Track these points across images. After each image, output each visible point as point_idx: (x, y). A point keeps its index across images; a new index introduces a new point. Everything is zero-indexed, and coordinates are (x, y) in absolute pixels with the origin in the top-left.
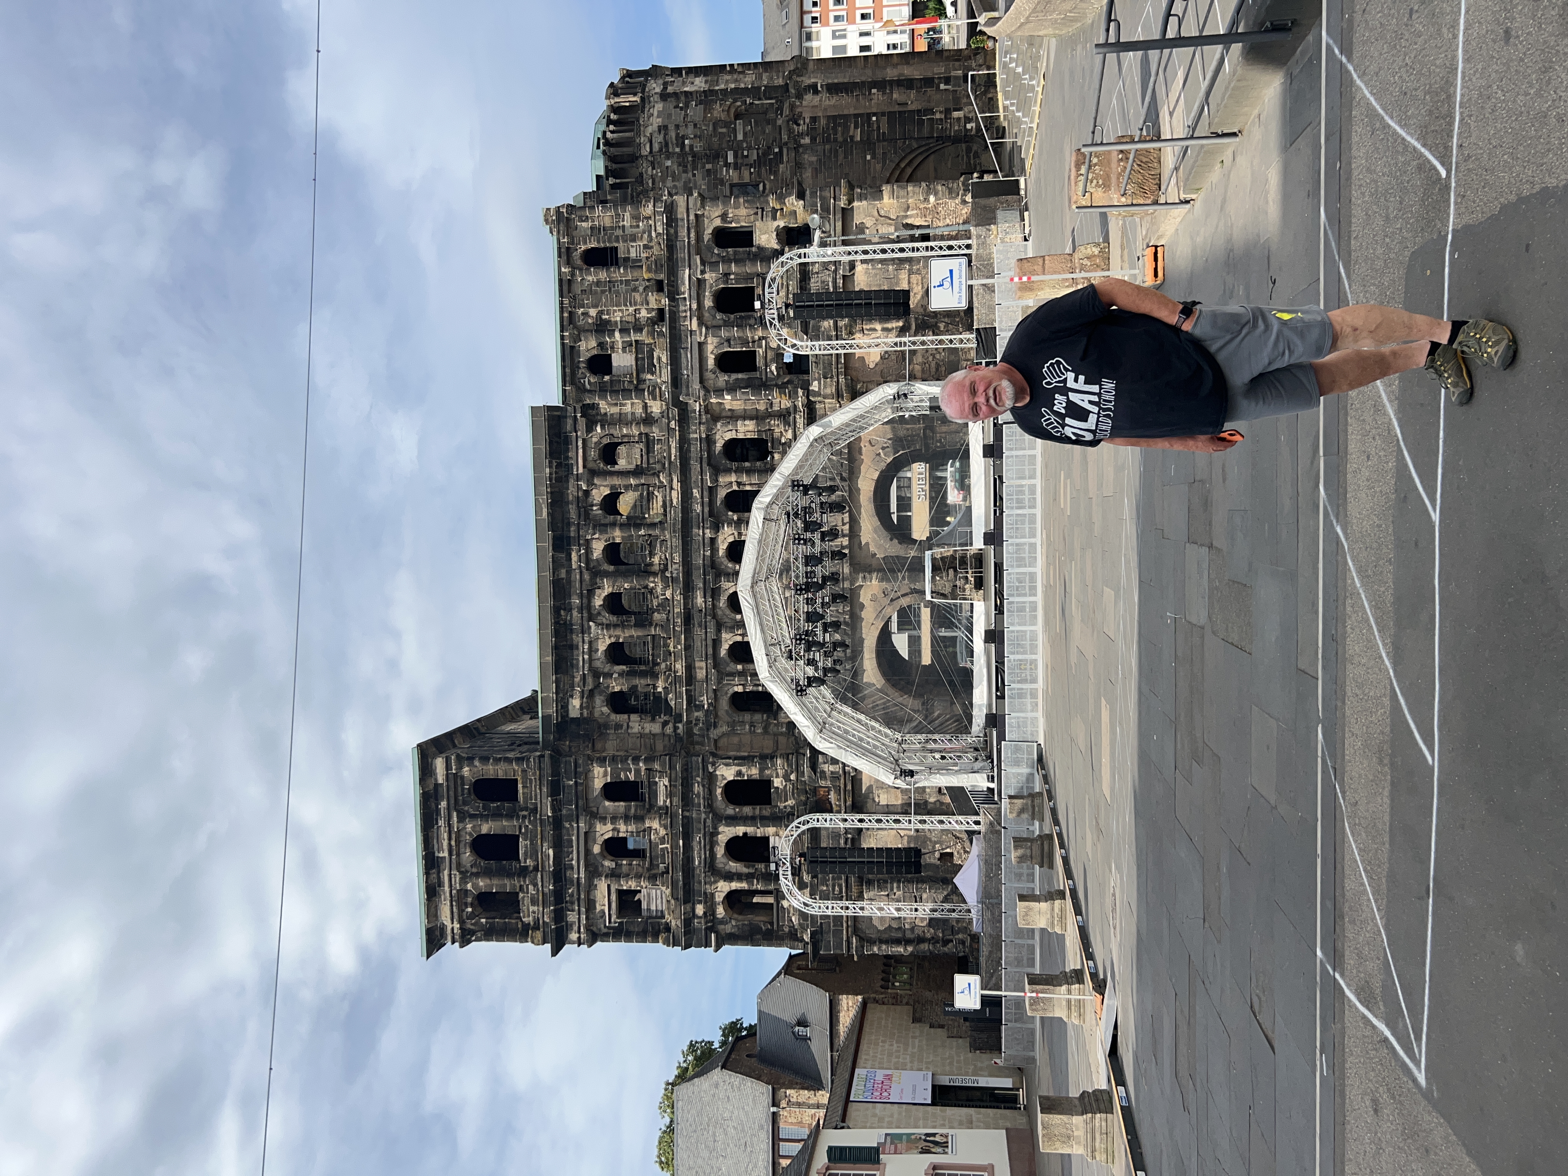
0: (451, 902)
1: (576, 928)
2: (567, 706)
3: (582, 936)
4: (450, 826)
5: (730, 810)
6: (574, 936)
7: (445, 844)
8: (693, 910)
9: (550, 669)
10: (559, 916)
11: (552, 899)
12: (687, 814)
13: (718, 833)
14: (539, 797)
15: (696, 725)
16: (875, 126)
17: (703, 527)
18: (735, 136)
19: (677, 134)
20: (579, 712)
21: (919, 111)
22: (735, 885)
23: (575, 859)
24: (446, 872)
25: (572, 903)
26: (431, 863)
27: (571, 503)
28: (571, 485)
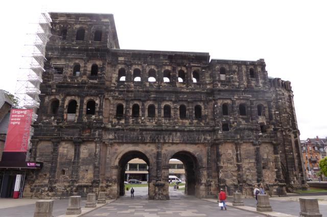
0: (65, 21)
1: (52, 54)
2: (122, 57)
3: (49, 56)
4: (88, 22)
5: (85, 101)
6: (49, 53)
7: (83, 20)
8: (54, 89)
10: (57, 49)
11: (63, 47)
13: (78, 98)
14: (95, 46)
15: (114, 93)
16: (290, 154)
17: (175, 98)
18: (283, 114)
19: (282, 98)
20: (120, 60)
21: (295, 167)
22: (61, 102)
23: (75, 55)
24: (74, 20)
25: (60, 53)
26: (77, 16)
27: (182, 61)
28: (187, 62)
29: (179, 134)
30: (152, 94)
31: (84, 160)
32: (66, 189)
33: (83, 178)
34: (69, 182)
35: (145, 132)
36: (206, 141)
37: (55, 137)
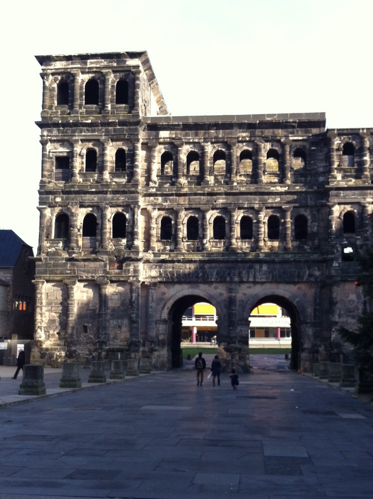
0: (64, 69)
1: (50, 134)
2: (165, 130)
3: (45, 138)
5: (109, 216)
6: (45, 133)
7: (94, 65)
8: (59, 196)
9: (185, 122)
10: (56, 125)
11: (65, 121)
12: (109, 193)
13: (98, 210)
14: (118, 115)
15: (155, 199)
17: (260, 203)
20: (162, 136)
23: (86, 134)
24: (79, 66)
25: (63, 132)
26: (84, 58)
27: (274, 133)
28: (283, 133)
29: (265, 267)
30: (219, 199)
31: (114, 310)
32: (91, 354)
33: (115, 338)
34: (95, 344)
36: (312, 279)
37: (68, 275)
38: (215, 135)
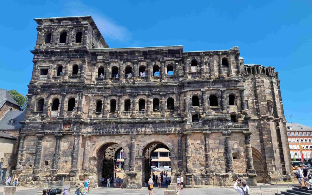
0: (49, 26)
1: (38, 57)
2: (100, 56)
3: (36, 59)
4: (69, 25)
5: (66, 100)
6: (36, 57)
7: (65, 24)
8: (39, 89)
9: (111, 51)
10: (42, 53)
11: (47, 51)
13: (60, 96)
14: (75, 47)
15: (93, 90)
16: (268, 143)
17: (149, 92)
18: (262, 102)
19: (261, 85)
20: (99, 59)
21: (274, 157)
22: (45, 100)
23: (57, 57)
24: (57, 24)
25: (45, 57)
26: (60, 20)
27: (156, 57)
28: (161, 57)
29: (151, 126)
30: (127, 89)
31: (64, 152)
32: (47, 178)
33: (63, 168)
34: (50, 172)
35: (120, 125)
36: (176, 132)
37: (39, 132)
38: (126, 58)
